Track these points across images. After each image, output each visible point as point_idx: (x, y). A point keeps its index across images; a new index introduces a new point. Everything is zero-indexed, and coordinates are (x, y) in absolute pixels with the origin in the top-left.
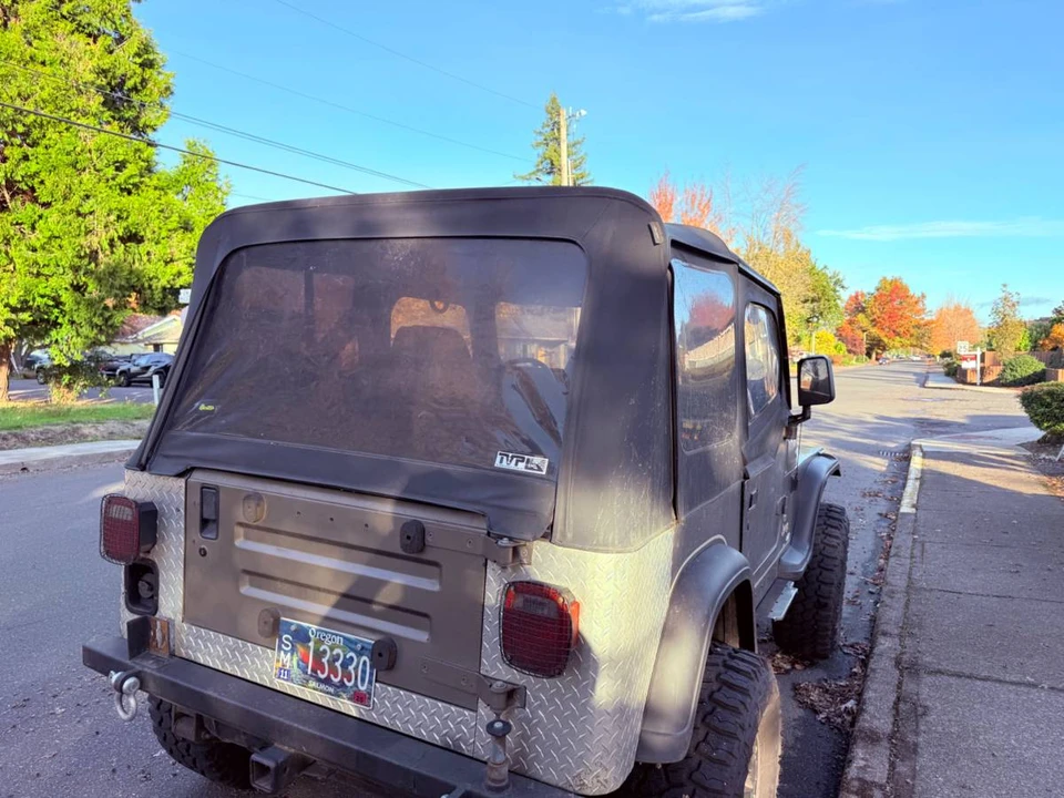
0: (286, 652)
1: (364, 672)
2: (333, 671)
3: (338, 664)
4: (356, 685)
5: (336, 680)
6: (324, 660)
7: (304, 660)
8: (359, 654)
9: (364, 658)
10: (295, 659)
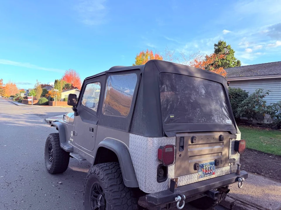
0: (200, 172)
1: (213, 168)
2: (209, 171)
3: (209, 169)
4: (213, 171)
5: (209, 172)
6: (207, 169)
7: (203, 172)
8: (212, 165)
9: (213, 165)
10: (202, 172)
